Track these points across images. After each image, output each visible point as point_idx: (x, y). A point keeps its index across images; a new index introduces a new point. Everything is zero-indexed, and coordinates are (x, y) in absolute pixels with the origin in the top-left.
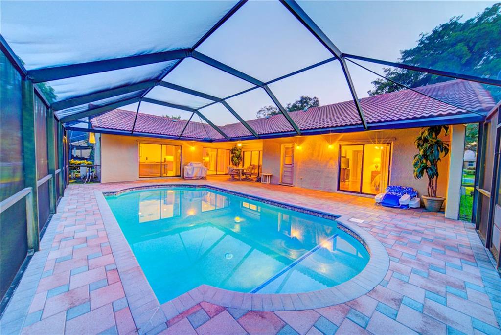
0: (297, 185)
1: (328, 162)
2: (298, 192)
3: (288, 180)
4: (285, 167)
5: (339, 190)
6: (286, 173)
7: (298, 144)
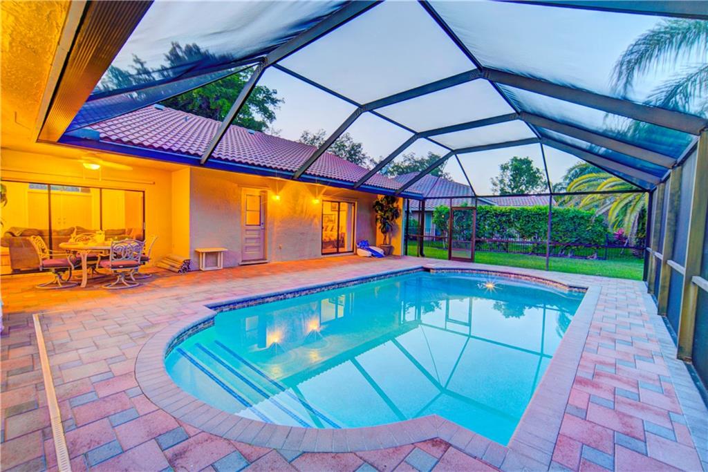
0: (273, 260)
1: (312, 220)
2: (276, 270)
3: (254, 254)
4: (247, 230)
5: (323, 254)
6: (248, 241)
7: (276, 191)
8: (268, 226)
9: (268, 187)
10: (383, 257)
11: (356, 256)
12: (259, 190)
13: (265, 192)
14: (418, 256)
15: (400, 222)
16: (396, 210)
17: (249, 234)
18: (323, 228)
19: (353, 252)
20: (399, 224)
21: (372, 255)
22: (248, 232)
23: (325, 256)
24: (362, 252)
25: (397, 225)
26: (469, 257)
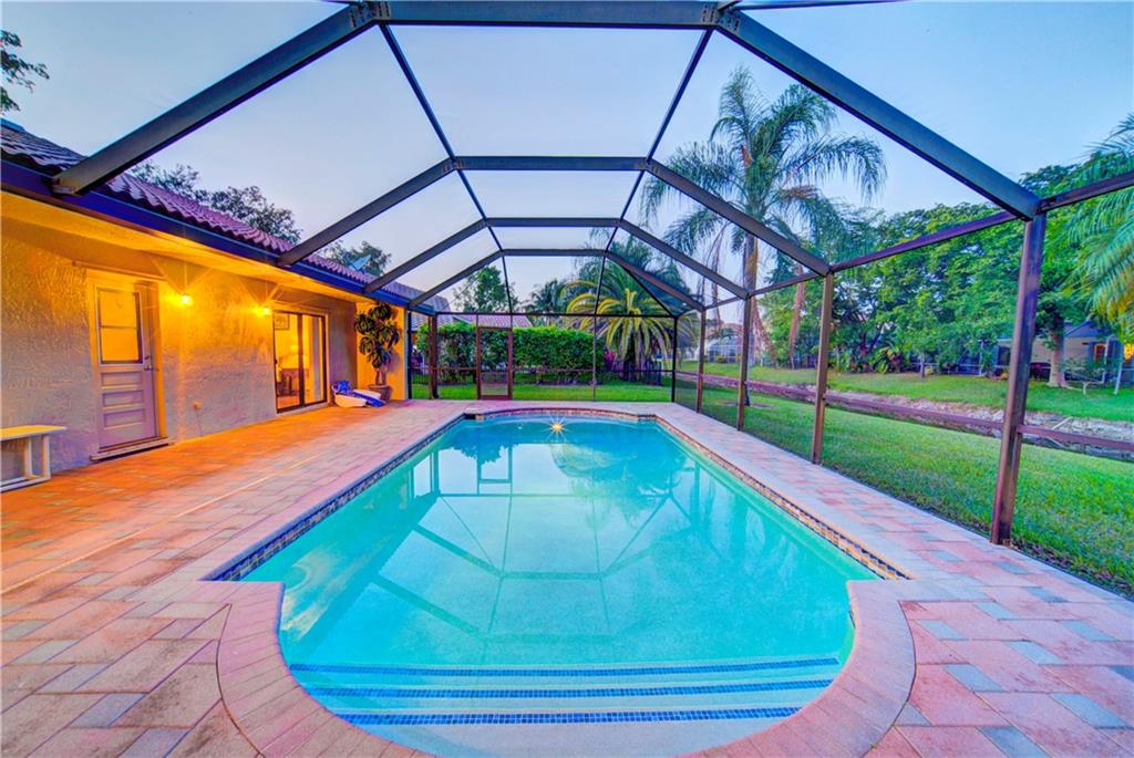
0: (181, 436)
3: (129, 429)
4: (103, 374)
5: (279, 411)
6: (109, 400)
7: (180, 287)
8: (161, 363)
9: (159, 274)
10: (382, 405)
11: (333, 409)
12: (134, 279)
13: (148, 284)
14: (430, 399)
15: (400, 348)
16: (396, 330)
17: (110, 385)
18: (276, 362)
19: (325, 400)
20: (398, 351)
21: (367, 403)
22: (108, 380)
23: (285, 414)
24: (344, 401)
25: (397, 354)
26: (506, 393)
